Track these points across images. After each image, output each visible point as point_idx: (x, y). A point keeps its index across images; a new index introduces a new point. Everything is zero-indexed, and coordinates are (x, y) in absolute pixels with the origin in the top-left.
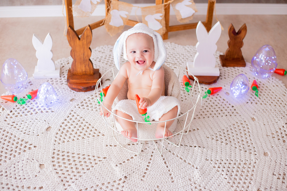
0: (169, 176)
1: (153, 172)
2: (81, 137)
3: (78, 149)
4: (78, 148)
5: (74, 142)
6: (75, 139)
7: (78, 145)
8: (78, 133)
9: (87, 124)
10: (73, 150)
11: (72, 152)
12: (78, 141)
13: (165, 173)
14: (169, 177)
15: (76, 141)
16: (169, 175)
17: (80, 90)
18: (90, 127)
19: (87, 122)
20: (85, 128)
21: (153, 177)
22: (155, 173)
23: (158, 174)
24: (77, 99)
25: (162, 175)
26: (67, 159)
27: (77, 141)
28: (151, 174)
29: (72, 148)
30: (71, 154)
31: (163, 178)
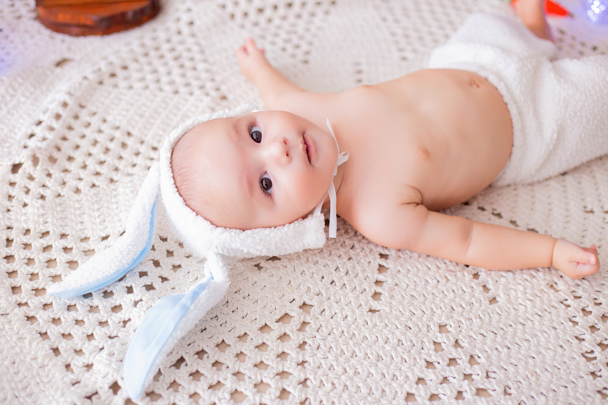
0: (471, 281)
1: (409, 276)
2: (103, 176)
3: (98, 221)
4: (99, 216)
5: (81, 195)
6: (81, 185)
7: (96, 207)
8: (92, 165)
9: (117, 134)
10: (79, 226)
11: (80, 233)
12: (93, 191)
13: (453, 272)
14: (473, 285)
15: (86, 195)
16: (471, 276)
17: (86, 30)
18: (130, 141)
19: (118, 128)
20: (112, 146)
21: (414, 293)
22: (416, 279)
23: (430, 281)
24: (77, 57)
25: (445, 280)
26: (64, 261)
27: (92, 194)
28: (404, 285)
29: (74, 219)
30: (76, 243)
31: (450, 291)
